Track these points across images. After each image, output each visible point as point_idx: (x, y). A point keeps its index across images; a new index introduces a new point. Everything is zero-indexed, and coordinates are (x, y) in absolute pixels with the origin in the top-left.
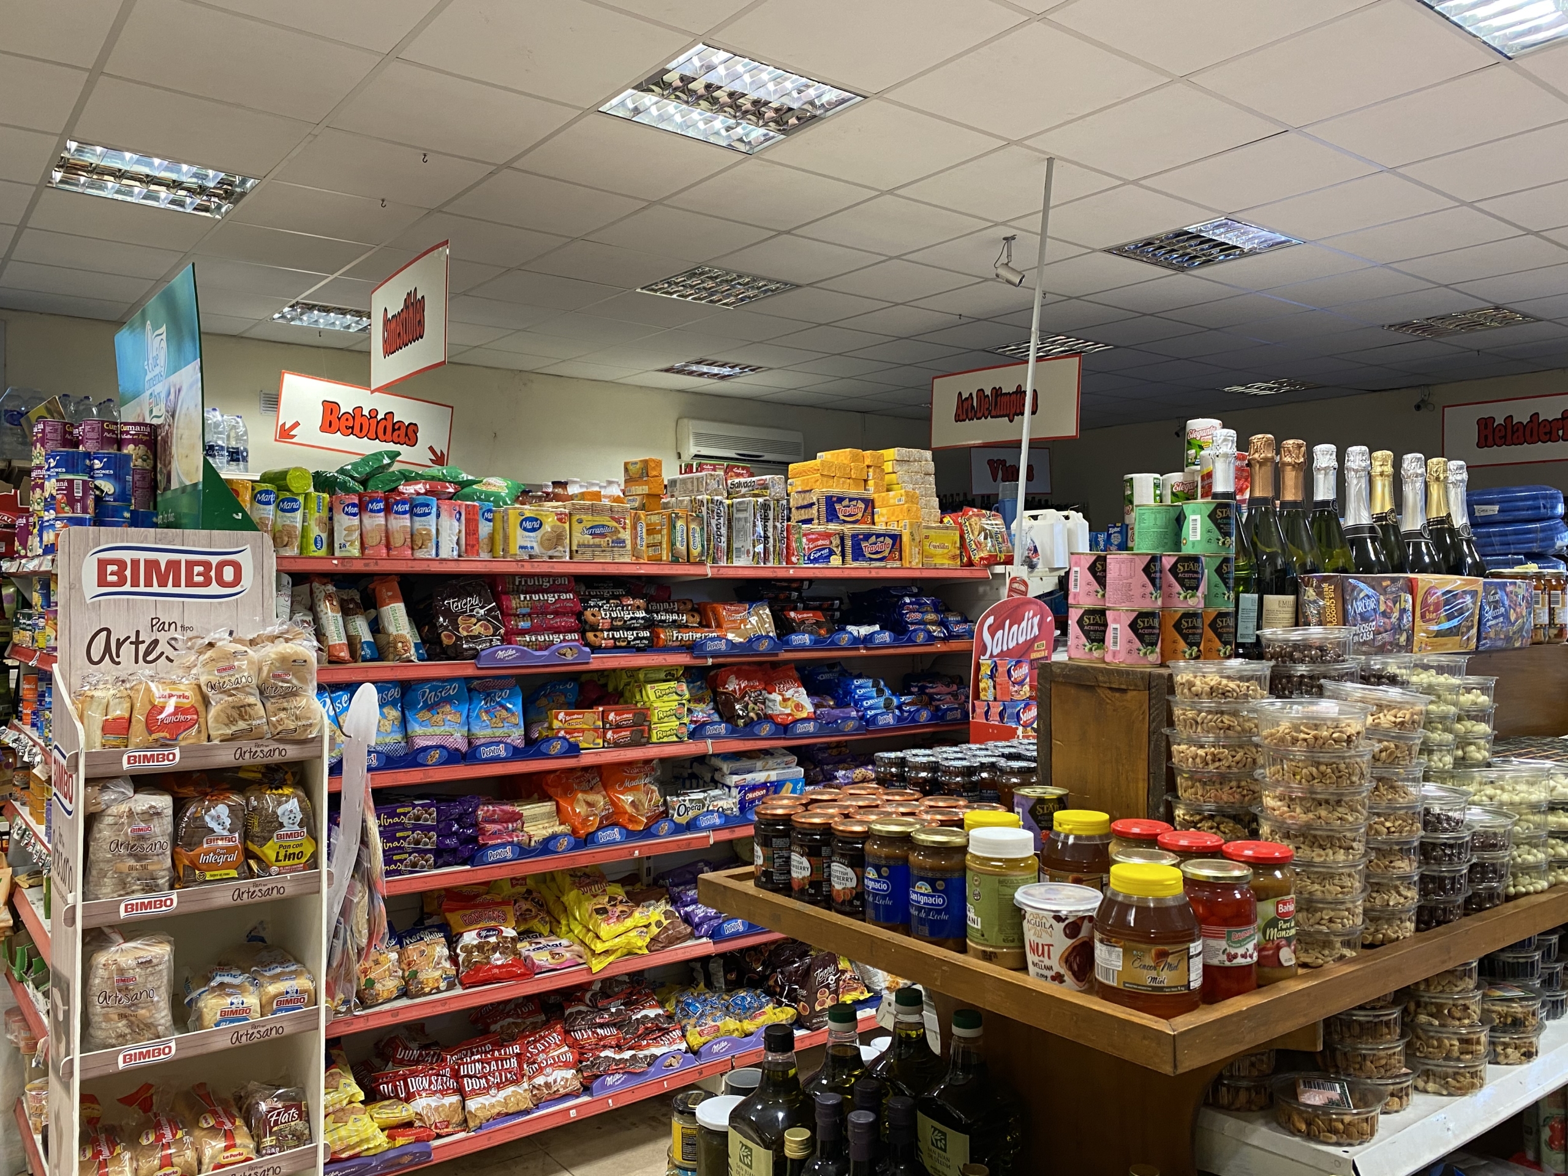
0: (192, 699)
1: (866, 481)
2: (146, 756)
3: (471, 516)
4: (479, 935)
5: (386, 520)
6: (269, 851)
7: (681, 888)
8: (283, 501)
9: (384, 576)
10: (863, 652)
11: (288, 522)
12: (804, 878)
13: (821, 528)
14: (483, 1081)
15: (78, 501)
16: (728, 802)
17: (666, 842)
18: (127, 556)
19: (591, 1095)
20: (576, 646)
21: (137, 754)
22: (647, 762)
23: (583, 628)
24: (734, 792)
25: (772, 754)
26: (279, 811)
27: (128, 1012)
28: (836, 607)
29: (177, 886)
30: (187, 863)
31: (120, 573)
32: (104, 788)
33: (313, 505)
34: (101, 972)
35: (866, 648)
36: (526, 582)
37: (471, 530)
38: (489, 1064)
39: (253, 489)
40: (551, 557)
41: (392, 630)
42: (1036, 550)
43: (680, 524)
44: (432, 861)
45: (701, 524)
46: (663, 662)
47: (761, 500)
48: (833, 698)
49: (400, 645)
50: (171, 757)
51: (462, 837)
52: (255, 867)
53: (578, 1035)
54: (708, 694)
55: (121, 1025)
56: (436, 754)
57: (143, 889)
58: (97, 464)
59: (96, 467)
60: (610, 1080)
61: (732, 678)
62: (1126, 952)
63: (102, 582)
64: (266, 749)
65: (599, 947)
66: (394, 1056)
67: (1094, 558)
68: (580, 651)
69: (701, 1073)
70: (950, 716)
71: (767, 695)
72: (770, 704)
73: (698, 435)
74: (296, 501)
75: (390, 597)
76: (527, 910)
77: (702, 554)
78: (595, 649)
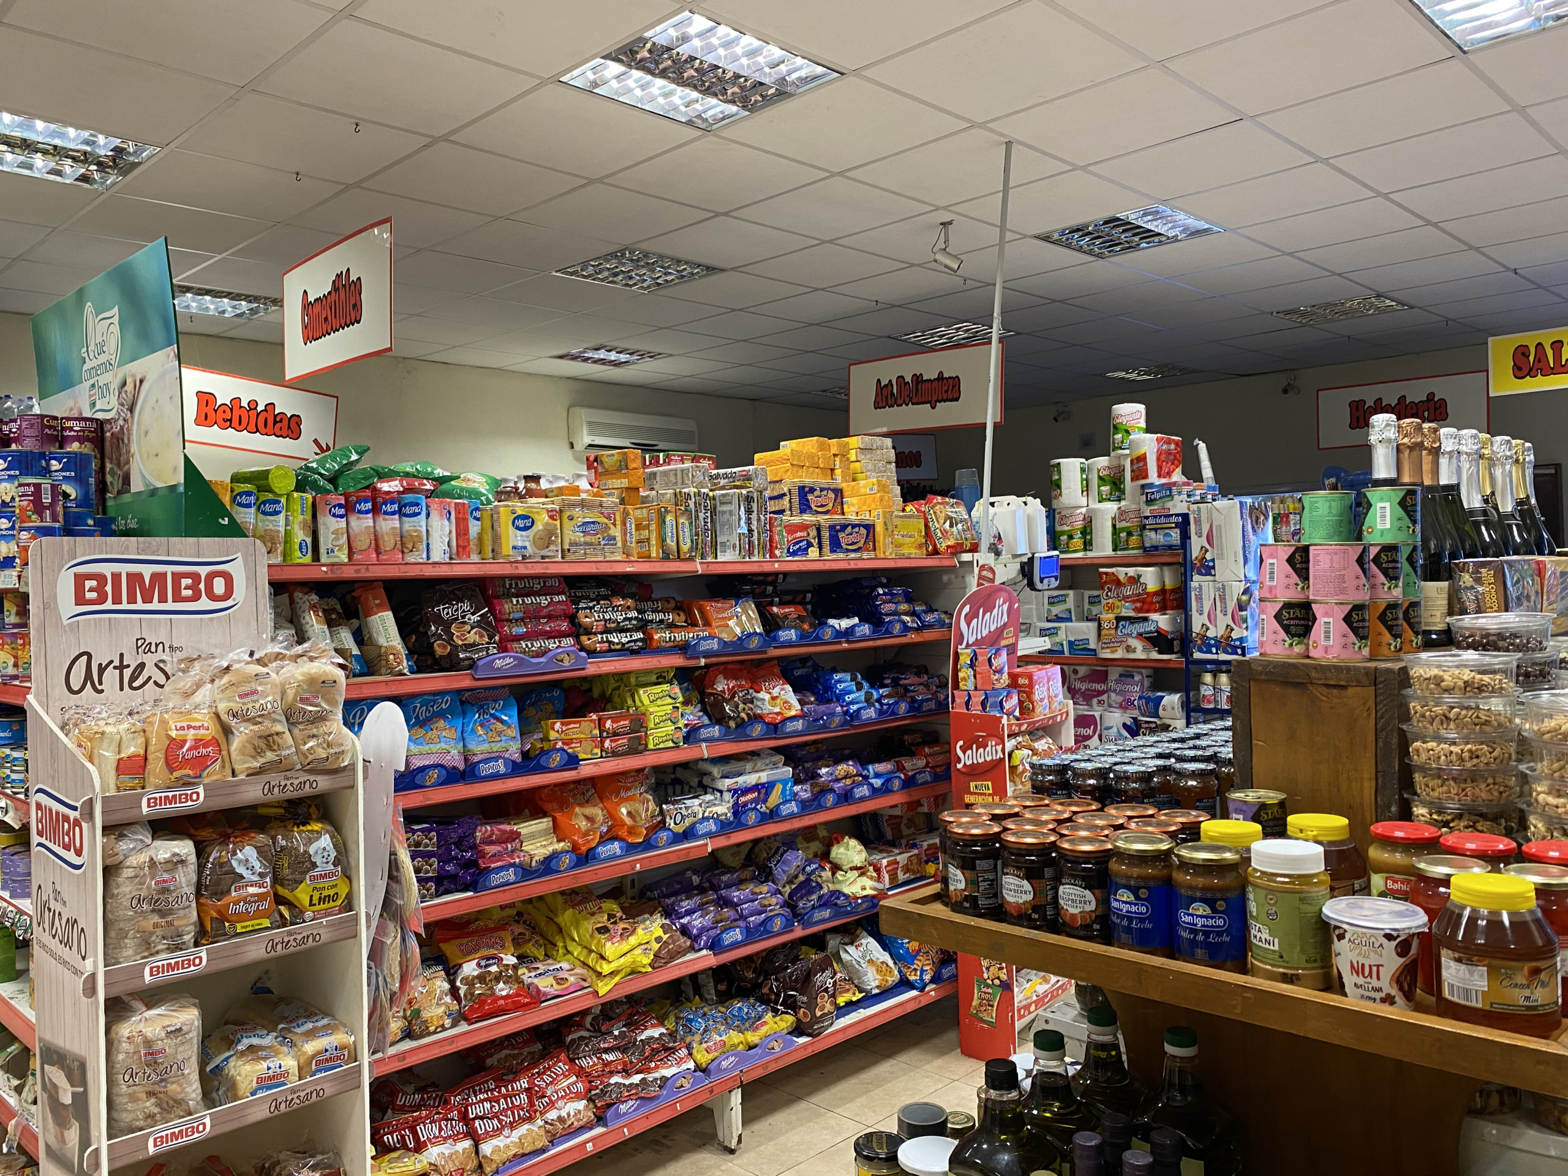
0: (211, 730)
1: (832, 470)
2: (166, 797)
3: (461, 516)
4: (478, 965)
5: (374, 522)
6: (302, 894)
7: (673, 899)
8: (264, 503)
9: (368, 584)
10: (845, 645)
11: (271, 527)
12: (1025, 903)
13: (796, 520)
14: (496, 1122)
15: (47, 508)
16: (723, 809)
17: (667, 854)
18: (107, 569)
19: (606, 1125)
20: (573, 652)
21: (157, 795)
22: (640, 771)
23: (577, 630)
24: (727, 796)
25: (759, 755)
26: (312, 850)
27: (157, 1088)
28: (808, 600)
29: (203, 942)
30: (215, 914)
31: (100, 589)
32: (121, 836)
33: (297, 507)
34: (125, 1046)
35: (848, 642)
36: (516, 584)
37: (462, 531)
38: (498, 1102)
39: (232, 491)
40: (543, 557)
41: (382, 641)
42: (1000, 538)
43: (669, 518)
44: (433, 890)
45: (690, 518)
46: (658, 665)
47: (744, 492)
48: (814, 694)
49: (391, 657)
50: (195, 797)
51: (463, 861)
52: (286, 914)
53: (584, 1063)
54: (695, 697)
55: (150, 1105)
56: (434, 774)
57: (168, 949)
58: (55, 465)
59: (53, 468)
60: (623, 1108)
61: (720, 678)
62: (1492, 971)
63: (80, 600)
64: (296, 782)
65: (606, 968)
66: (393, 1103)
67: (1293, 549)
68: (578, 657)
69: (711, 1092)
70: (926, 707)
71: (755, 694)
72: (759, 703)
73: (590, 424)
74: (279, 502)
75: (377, 605)
76: (520, 934)
77: (691, 550)
78: (592, 653)
